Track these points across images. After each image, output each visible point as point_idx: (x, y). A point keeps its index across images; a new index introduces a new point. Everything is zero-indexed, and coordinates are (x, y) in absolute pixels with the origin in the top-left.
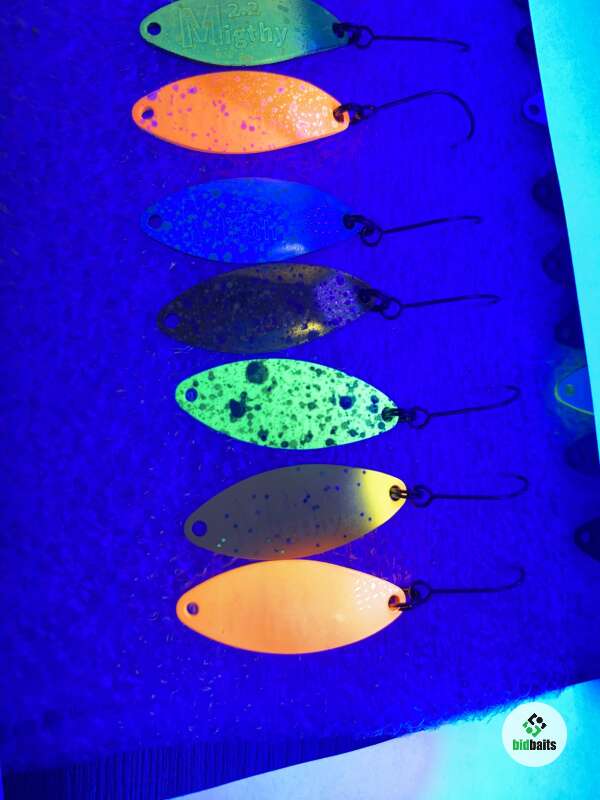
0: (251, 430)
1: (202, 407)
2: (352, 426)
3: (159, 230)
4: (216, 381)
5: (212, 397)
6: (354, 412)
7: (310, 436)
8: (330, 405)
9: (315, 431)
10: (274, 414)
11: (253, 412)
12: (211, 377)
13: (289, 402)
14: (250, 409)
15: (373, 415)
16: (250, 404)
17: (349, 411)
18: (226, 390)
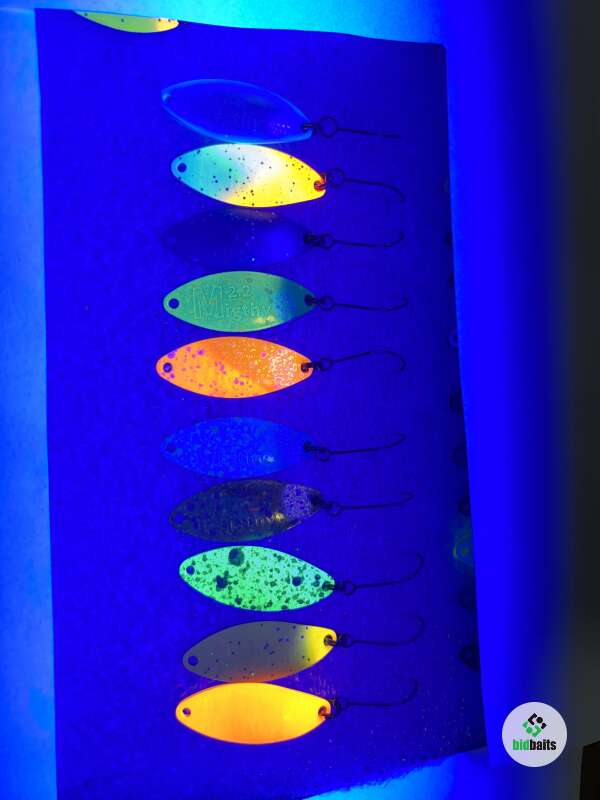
0: (230, 597)
1: (198, 580)
2: (300, 597)
3: (173, 454)
4: (208, 562)
5: (205, 573)
6: (303, 587)
7: (270, 604)
8: (286, 584)
9: (275, 600)
10: (247, 588)
11: (232, 585)
12: (205, 559)
13: (258, 581)
14: (230, 583)
15: (316, 589)
16: (230, 580)
17: (299, 587)
18: (214, 568)
